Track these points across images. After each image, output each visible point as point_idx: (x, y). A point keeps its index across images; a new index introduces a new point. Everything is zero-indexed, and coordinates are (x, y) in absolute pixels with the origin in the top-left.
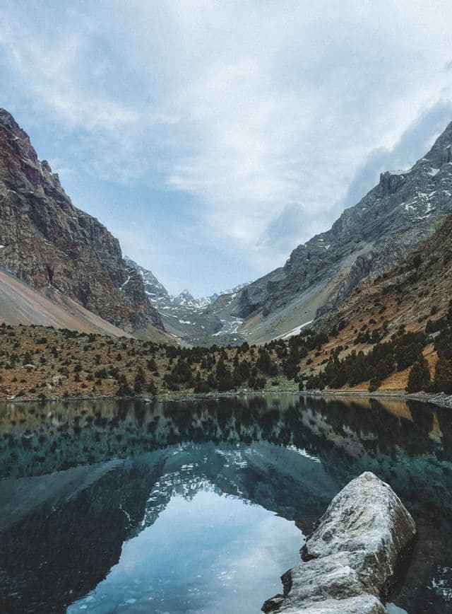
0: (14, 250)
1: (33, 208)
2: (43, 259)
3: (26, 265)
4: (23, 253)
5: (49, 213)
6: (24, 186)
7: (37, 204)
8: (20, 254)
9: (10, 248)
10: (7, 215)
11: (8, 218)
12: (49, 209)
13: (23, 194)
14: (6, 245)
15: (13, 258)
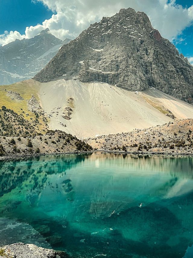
0: (179, 90)
1: (183, 73)
2: (190, 92)
3: (184, 95)
4: (182, 91)
5: (189, 74)
6: (178, 65)
7: (184, 71)
8: (181, 91)
9: (177, 90)
10: (175, 77)
11: (176, 78)
12: (189, 72)
13: (178, 68)
14: (176, 89)
15: (179, 93)
